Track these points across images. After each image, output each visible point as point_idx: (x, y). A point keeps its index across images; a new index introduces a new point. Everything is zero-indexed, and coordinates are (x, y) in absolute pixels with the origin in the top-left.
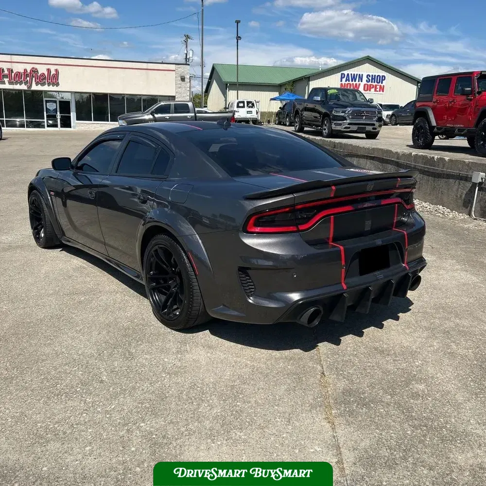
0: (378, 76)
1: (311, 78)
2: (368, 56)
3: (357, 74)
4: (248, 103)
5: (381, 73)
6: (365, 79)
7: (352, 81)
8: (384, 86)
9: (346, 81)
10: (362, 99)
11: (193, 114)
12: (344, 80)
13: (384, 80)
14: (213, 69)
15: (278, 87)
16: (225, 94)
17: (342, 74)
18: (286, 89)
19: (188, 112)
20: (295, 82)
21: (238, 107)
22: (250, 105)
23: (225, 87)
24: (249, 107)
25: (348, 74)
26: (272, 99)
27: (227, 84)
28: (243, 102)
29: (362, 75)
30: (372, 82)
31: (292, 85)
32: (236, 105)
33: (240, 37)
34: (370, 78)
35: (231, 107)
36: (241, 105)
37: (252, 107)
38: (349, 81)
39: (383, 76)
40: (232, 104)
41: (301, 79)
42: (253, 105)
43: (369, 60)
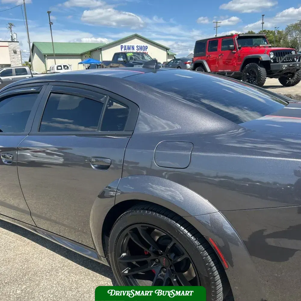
0: (143, 46)
1: (102, 49)
2: (136, 34)
3: (130, 46)
4: (64, 66)
5: (145, 44)
6: (135, 48)
7: (128, 50)
8: (147, 52)
9: (124, 50)
10: (149, 58)
11: (30, 75)
12: (123, 49)
13: (147, 48)
14: (33, 45)
15: (81, 56)
16: (44, 62)
17: (121, 46)
18: (86, 57)
19: (27, 74)
20: (91, 52)
21: (58, 69)
22: (66, 68)
23: (44, 57)
24: (65, 69)
25: (125, 46)
26: (79, 63)
27: (45, 55)
28: (61, 66)
29: (134, 46)
30: (140, 50)
31: (90, 54)
32: (56, 68)
33: (52, 23)
34: (139, 48)
35: (53, 69)
36: (60, 68)
37: (67, 69)
38: (126, 50)
39: (146, 46)
40: (53, 68)
41: (95, 50)
42: (68, 67)
43: (136, 36)
